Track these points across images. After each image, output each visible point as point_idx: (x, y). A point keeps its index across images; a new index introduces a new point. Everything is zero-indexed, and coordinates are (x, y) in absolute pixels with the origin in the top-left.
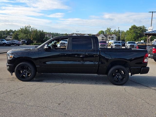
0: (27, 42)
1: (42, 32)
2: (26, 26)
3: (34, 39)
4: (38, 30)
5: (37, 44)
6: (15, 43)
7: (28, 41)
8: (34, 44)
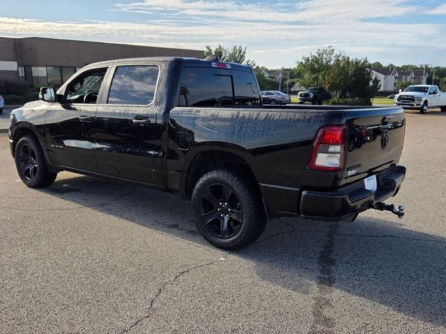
0: (314, 97)
1: (364, 64)
2: (319, 50)
3: (334, 86)
4: (350, 60)
5: (341, 101)
6: (273, 100)
7: (319, 92)
8: (331, 101)
